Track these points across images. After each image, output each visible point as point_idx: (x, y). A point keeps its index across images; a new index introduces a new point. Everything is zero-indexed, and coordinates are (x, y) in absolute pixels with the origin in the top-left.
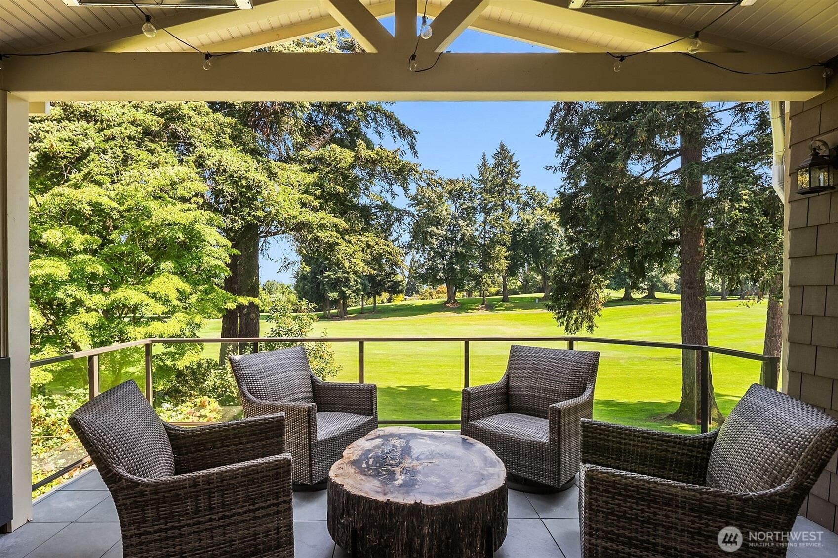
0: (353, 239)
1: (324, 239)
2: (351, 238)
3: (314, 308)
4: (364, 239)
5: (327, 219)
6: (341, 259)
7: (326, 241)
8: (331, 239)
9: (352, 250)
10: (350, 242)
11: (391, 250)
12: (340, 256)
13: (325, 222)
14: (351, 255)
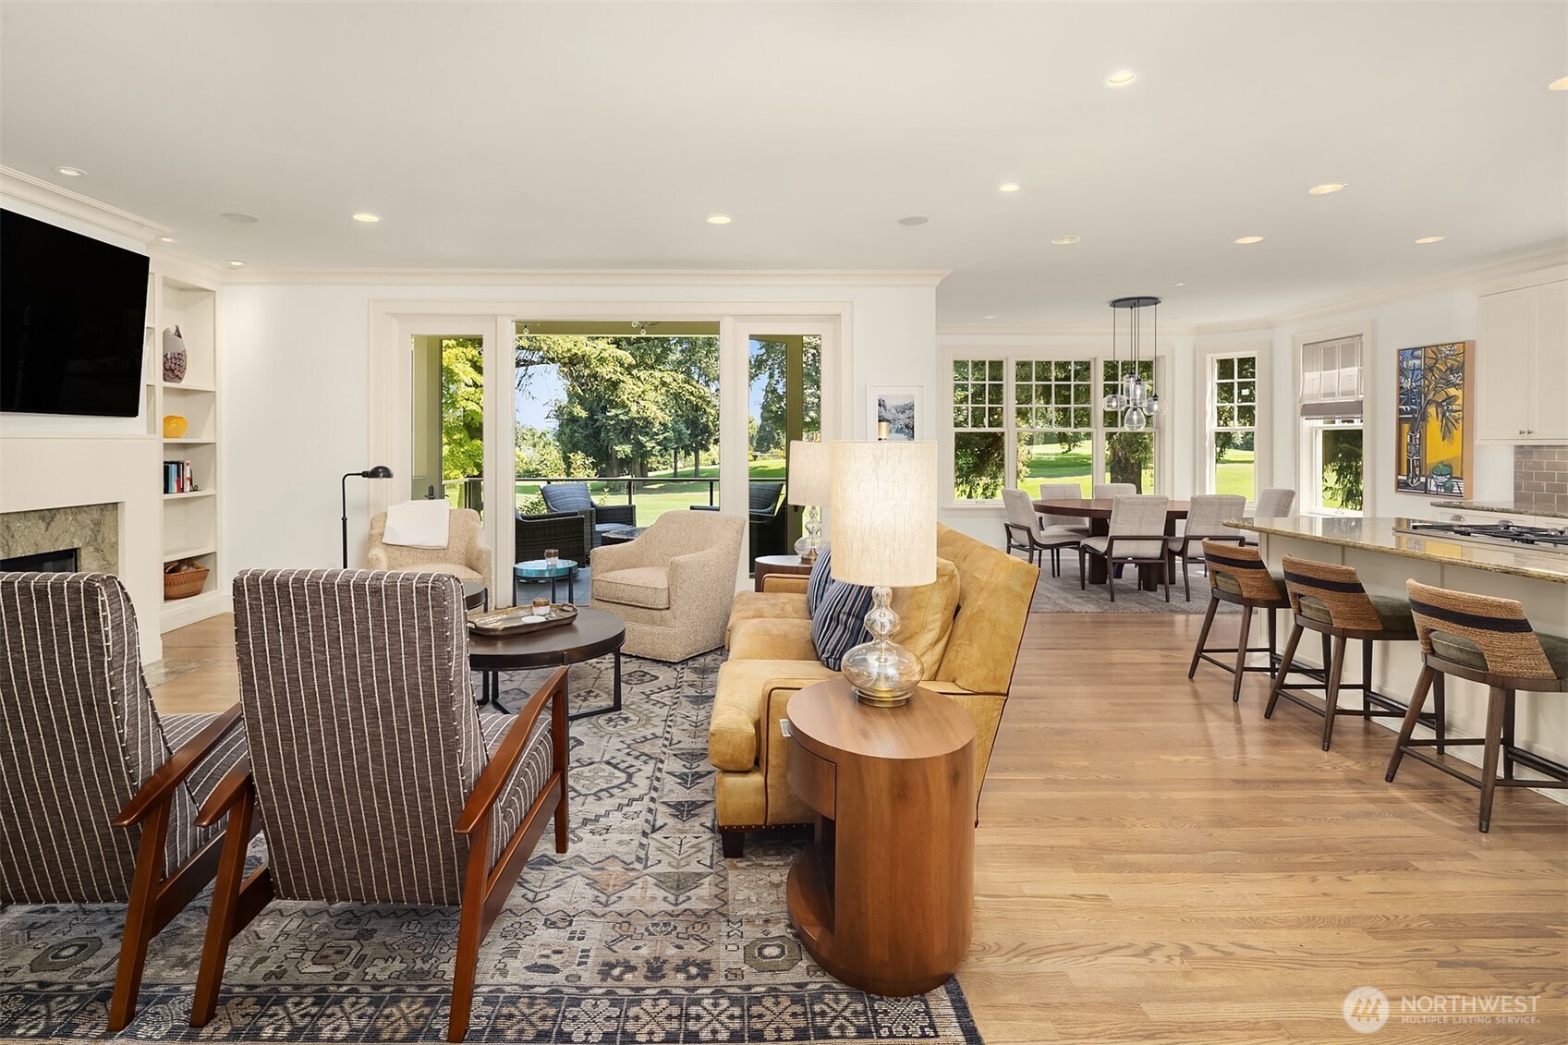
0: (643, 374)
1: (605, 375)
2: (641, 373)
3: (592, 463)
4: (657, 374)
5: (609, 351)
6: (627, 402)
7: (607, 377)
8: (613, 376)
9: (642, 390)
10: (639, 378)
11: (693, 389)
12: (625, 398)
13: (607, 355)
14: (640, 396)
